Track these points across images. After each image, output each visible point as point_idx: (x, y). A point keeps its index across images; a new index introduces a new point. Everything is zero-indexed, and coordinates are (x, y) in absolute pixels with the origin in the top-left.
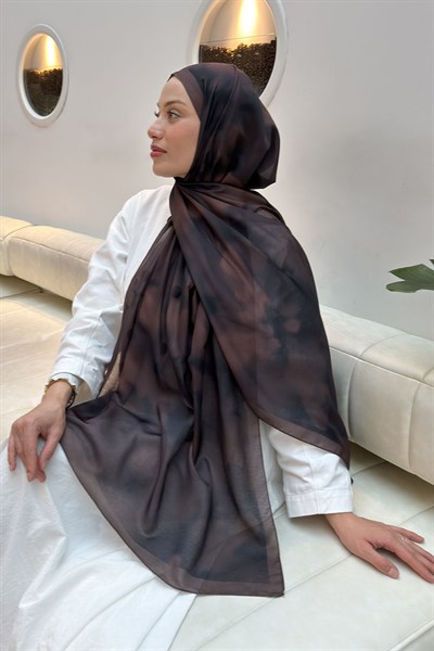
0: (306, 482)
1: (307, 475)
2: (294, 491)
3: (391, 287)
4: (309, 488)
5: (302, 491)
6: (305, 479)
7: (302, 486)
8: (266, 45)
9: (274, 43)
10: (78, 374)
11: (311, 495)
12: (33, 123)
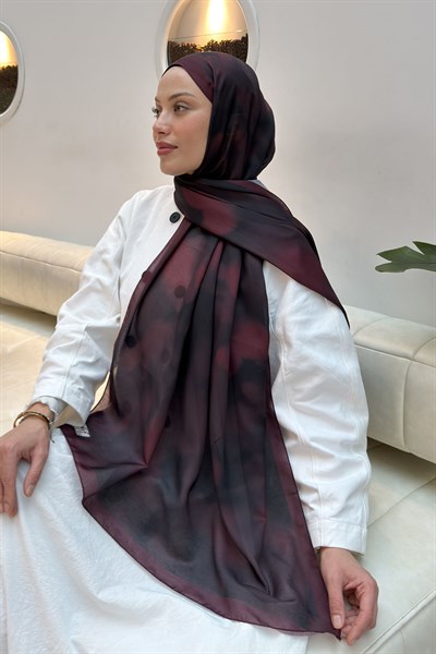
1: (314, 502)
8: (237, 41)
10: (60, 396)
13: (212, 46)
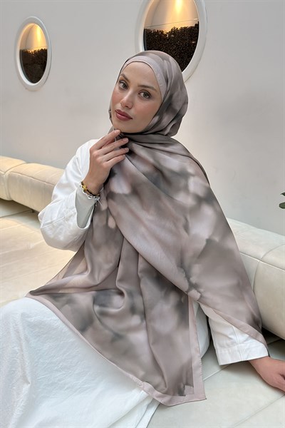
0: (230, 339)
1: (232, 334)
2: (222, 346)
4: (234, 343)
5: (228, 345)
6: (230, 336)
7: (228, 342)
9: (197, 26)
11: (236, 348)
12: (26, 89)
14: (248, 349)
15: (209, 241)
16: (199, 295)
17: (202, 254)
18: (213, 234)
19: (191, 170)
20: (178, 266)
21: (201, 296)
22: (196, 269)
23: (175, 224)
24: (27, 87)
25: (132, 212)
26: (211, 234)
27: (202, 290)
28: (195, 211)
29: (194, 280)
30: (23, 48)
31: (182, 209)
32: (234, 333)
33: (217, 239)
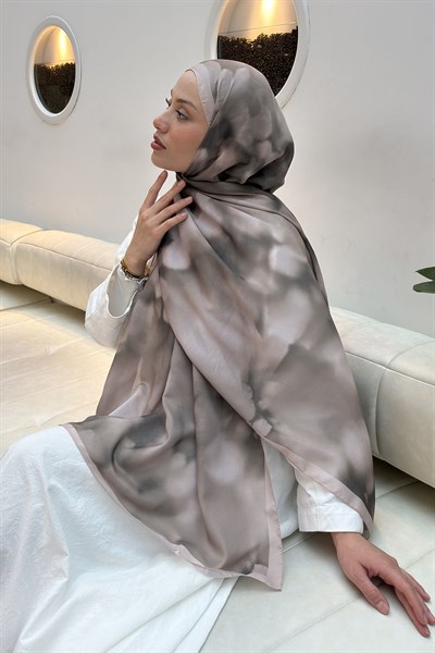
0: (309, 496)
3: (418, 288)
4: (312, 503)
5: (307, 505)
6: (309, 492)
8: (287, 34)
11: (314, 510)
13: (262, 40)
14: (329, 515)
15: (293, 348)
16: (270, 427)
17: (282, 367)
18: (302, 338)
19: (277, 234)
20: (243, 382)
21: (272, 430)
22: (271, 388)
23: (243, 318)
24: (45, 120)
25: (186, 296)
26: (299, 336)
27: (274, 421)
28: (276, 299)
29: (264, 404)
30: (40, 62)
31: (257, 296)
32: (314, 489)
33: (307, 345)
